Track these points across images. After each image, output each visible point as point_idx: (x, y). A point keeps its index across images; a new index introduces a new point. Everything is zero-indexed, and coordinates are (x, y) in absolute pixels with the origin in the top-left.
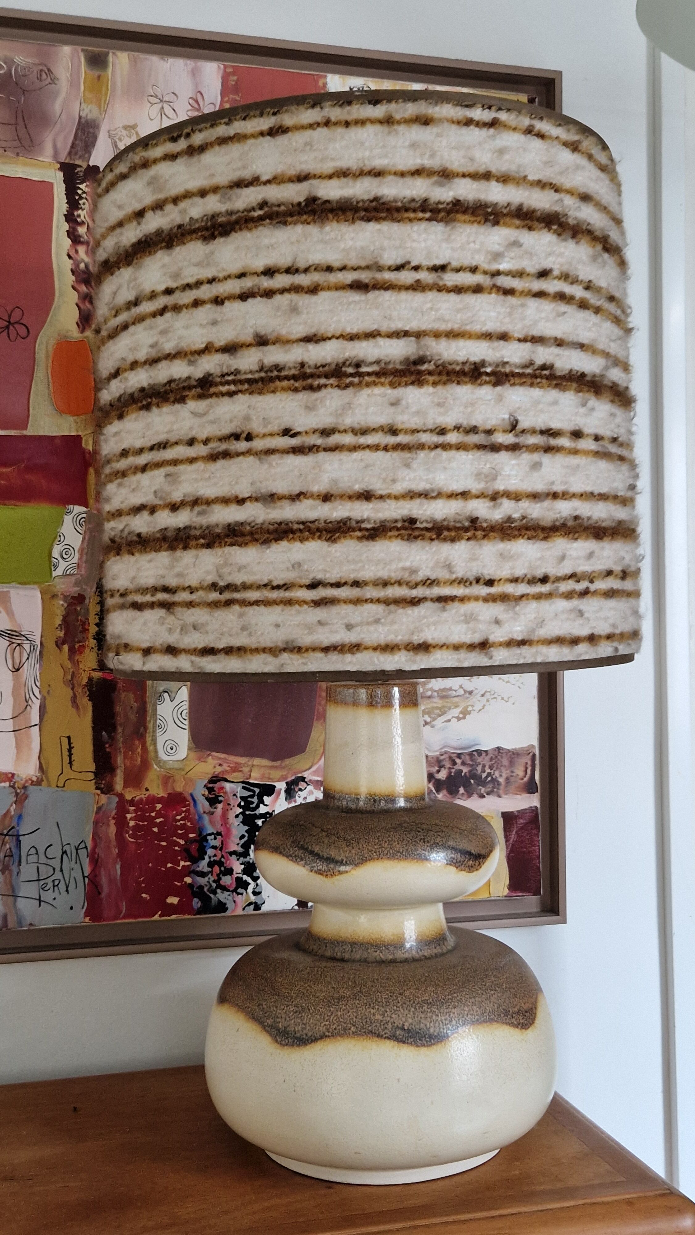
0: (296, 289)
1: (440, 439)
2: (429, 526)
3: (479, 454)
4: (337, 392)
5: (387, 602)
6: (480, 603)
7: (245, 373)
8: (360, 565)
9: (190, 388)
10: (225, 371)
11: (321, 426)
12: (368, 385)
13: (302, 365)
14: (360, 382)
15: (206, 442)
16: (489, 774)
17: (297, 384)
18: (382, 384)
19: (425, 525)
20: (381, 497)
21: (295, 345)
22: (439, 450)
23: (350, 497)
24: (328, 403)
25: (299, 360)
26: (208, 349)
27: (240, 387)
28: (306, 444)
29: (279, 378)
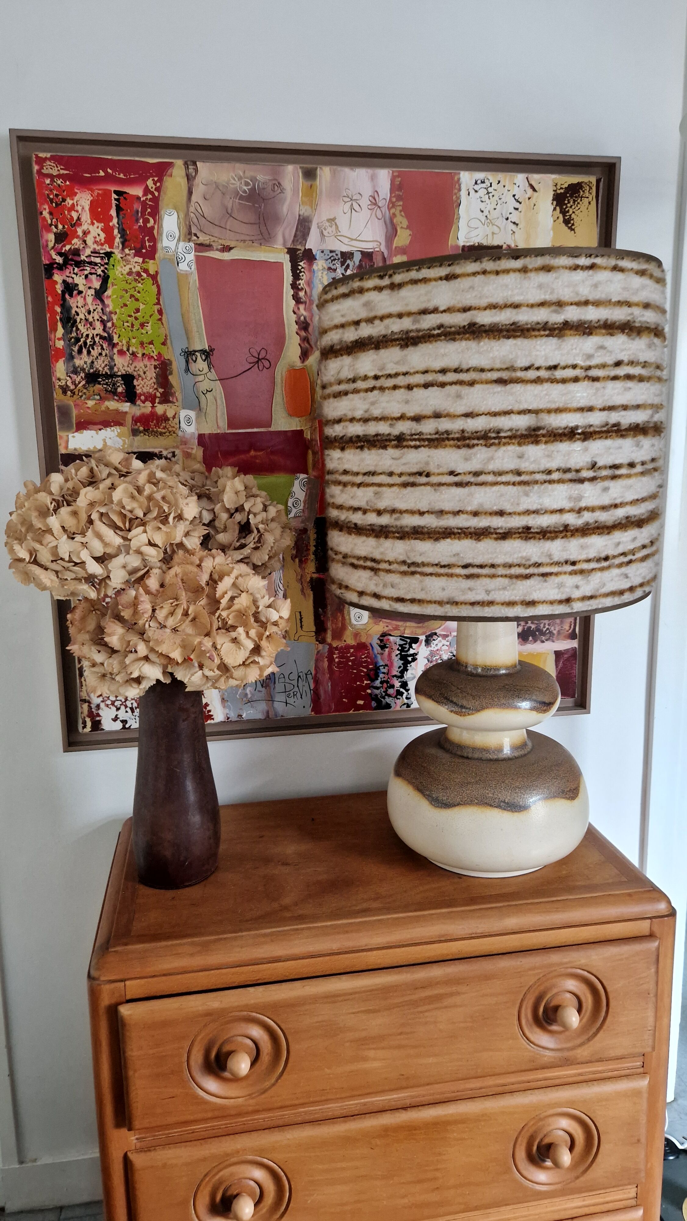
0: (461, 383)
1: (548, 477)
2: (538, 530)
3: (571, 485)
4: (484, 449)
5: (511, 577)
6: (567, 575)
7: (426, 434)
8: (495, 555)
9: (390, 440)
10: (413, 432)
11: (473, 470)
12: (504, 444)
13: (463, 431)
14: (499, 443)
15: (401, 475)
16: (548, 629)
17: (459, 443)
18: (514, 444)
19: (536, 530)
20: (510, 514)
21: (459, 419)
22: (546, 484)
23: (491, 514)
24: (478, 456)
25: (461, 428)
26: (402, 417)
27: (422, 443)
28: (464, 481)
29: (448, 439)
